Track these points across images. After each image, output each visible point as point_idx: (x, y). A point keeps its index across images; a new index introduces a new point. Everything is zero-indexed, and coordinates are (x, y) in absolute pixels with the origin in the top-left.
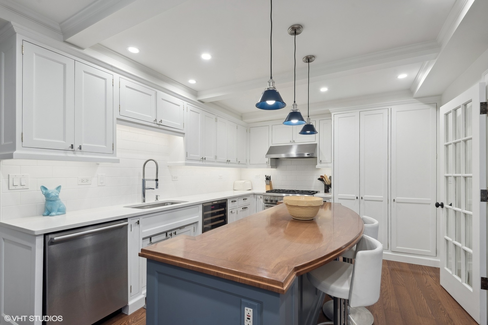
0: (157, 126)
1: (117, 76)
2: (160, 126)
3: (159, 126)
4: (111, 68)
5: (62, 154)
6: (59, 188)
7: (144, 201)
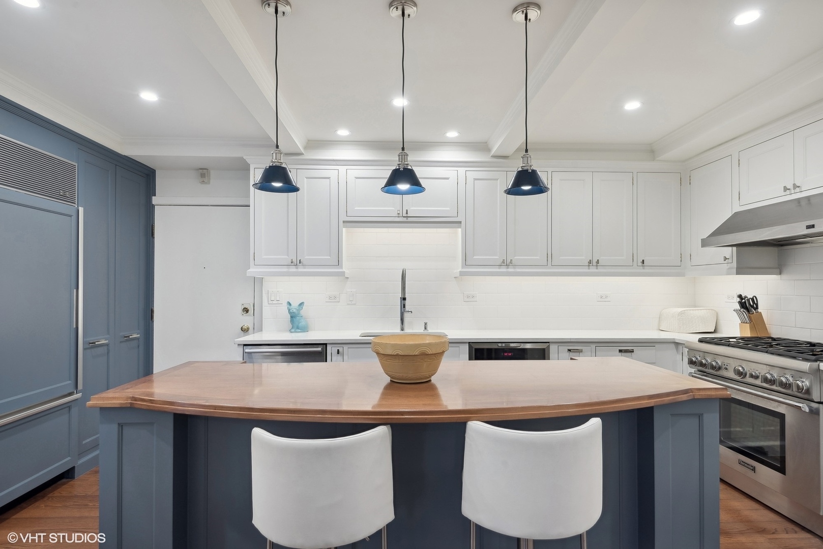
0: (405, 219)
1: (342, 169)
2: (409, 218)
3: (407, 219)
4: (334, 163)
5: (285, 269)
6: (301, 304)
7: (402, 330)
